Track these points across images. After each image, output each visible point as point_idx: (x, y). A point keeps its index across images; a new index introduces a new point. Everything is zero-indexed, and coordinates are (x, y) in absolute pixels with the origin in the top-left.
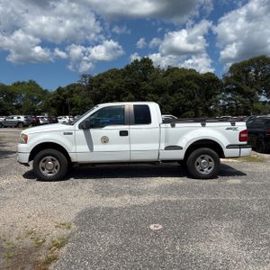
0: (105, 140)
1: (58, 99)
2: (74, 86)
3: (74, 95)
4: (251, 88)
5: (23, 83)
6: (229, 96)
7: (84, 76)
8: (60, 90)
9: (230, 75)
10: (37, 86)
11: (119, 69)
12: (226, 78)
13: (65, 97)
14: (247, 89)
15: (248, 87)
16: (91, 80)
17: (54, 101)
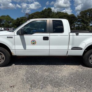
0: (34, 42)
1: (17, 22)
2: (23, 18)
3: (23, 21)
4: (87, 20)
5: (5, 16)
6: (79, 23)
7: (27, 14)
8: (18, 19)
9: (80, 15)
10: (10, 17)
11: (40, 12)
12: (78, 16)
13: (20, 21)
14: (86, 21)
15: (86, 20)
16: (29, 16)
17: (16, 23)
